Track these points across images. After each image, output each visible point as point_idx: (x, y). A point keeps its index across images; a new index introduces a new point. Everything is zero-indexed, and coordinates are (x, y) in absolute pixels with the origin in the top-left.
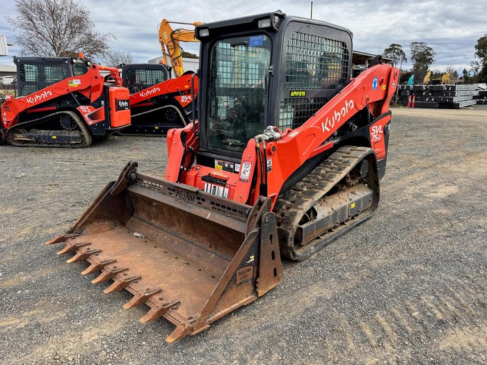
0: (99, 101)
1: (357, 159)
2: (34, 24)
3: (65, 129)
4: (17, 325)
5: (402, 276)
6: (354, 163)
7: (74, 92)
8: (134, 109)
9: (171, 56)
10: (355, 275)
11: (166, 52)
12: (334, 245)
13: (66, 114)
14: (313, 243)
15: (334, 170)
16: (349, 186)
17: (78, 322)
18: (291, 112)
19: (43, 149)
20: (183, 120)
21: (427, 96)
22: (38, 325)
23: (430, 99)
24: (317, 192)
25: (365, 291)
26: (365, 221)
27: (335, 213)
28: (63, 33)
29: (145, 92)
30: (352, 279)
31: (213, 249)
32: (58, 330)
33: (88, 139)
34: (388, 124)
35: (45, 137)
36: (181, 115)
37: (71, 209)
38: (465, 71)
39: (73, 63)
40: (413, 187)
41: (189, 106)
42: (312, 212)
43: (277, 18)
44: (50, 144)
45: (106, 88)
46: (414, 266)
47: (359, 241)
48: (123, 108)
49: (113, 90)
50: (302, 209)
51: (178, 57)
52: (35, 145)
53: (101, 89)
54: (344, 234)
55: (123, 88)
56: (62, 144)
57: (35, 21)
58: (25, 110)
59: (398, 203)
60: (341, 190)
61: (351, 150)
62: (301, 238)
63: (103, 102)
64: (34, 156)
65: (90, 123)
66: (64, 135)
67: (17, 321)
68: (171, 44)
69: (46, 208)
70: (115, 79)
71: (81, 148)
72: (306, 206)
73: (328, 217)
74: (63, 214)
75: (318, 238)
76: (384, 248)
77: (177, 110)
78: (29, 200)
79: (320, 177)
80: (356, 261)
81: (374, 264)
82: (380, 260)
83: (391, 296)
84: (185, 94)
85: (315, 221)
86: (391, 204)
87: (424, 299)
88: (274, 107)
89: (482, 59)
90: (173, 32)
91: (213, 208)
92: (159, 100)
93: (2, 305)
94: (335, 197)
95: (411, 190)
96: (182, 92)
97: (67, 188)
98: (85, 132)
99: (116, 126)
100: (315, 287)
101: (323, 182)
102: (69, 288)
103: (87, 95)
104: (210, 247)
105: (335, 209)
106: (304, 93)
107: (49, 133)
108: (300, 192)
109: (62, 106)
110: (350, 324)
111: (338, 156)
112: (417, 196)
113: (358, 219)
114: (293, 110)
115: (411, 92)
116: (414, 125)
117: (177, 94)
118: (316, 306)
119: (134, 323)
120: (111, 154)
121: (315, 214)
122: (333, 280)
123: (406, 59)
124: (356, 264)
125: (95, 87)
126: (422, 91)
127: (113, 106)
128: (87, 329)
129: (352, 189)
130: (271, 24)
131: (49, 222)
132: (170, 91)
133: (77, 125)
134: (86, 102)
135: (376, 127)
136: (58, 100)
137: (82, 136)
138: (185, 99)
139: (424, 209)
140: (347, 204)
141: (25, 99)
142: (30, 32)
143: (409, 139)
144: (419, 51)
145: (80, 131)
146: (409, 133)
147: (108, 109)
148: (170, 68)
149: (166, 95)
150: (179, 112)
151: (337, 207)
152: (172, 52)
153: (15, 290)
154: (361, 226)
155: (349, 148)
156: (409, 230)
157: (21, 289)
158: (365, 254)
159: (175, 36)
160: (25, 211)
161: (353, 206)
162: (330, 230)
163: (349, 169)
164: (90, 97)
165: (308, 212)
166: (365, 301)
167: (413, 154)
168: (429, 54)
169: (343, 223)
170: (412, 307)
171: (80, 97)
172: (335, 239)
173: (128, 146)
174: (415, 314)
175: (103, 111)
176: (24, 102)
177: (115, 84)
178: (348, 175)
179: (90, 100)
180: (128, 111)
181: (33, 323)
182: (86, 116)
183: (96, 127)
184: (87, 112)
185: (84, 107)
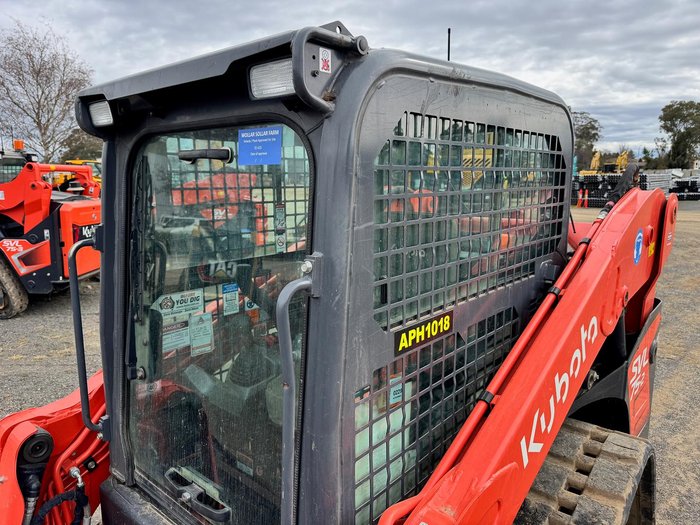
0: (38, 230)
21: (605, 189)
33: (17, 301)
38: (645, 151)
45: (55, 206)
49: (69, 210)
53: (45, 208)
63: (47, 233)
65: (23, 270)
70: (84, 185)
71: (2, 318)
89: (670, 134)
98: (11, 289)
103: (17, 218)
115: (582, 184)
125: (29, 204)
126: (598, 183)
127: (68, 238)
130: (298, 81)
134: (15, 232)
137: (6, 297)
144: (580, 123)
145: (3, 286)
147: (57, 245)
164: (23, 222)
168: (593, 128)
175: (47, 249)
177: (81, 195)
179: (22, 228)
182: (14, 259)
183: (34, 278)
184: (17, 252)
185: (10, 241)
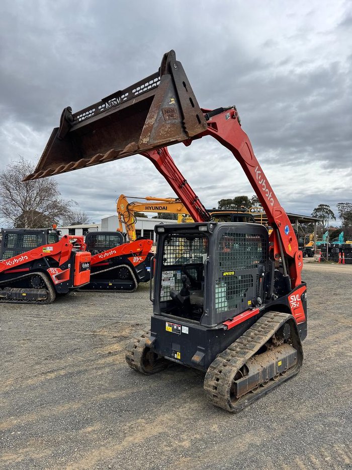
0: (65, 265)
1: (279, 324)
2: (10, 192)
3: (34, 288)
4: (15, 459)
5: (320, 427)
6: (277, 327)
7: (46, 257)
8: (93, 268)
9: (126, 223)
10: (281, 425)
11: (122, 219)
12: (264, 399)
13: (37, 275)
14: (247, 397)
15: (261, 333)
16: (275, 346)
17: (62, 458)
18: (224, 287)
19: (13, 305)
20: (134, 277)
22: (32, 460)
24: (247, 352)
25: (288, 439)
26: (291, 377)
27: (264, 371)
28: (33, 199)
29: (103, 254)
30: (278, 429)
32: (47, 464)
33: (52, 296)
34: (304, 293)
35: (16, 294)
36: (132, 273)
37: (44, 362)
39: (48, 233)
40: (336, 346)
41: (139, 265)
42: (244, 369)
43: (211, 225)
44: (19, 300)
45: (73, 254)
46: (330, 419)
47: (285, 396)
48: (85, 269)
49: (79, 255)
50: (235, 367)
51: (132, 224)
52: (7, 301)
53: (69, 254)
54: (273, 389)
55: (86, 253)
56: (30, 300)
57: (11, 191)
58: (4, 271)
59: (321, 361)
60: (269, 349)
61: (275, 316)
62: (236, 393)
63: (69, 265)
64: (6, 312)
65: (57, 282)
66: (32, 292)
67: (15, 456)
68: (127, 213)
69: (24, 361)
70: (80, 245)
71: (45, 304)
72: (239, 363)
73: (258, 373)
74: (37, 367)
75: (251, 392)
76: (307, 402)
77: (130, 269)
78: (8, 353)
79: (250, 339)
80: (282, 413)
81: (297, 417)
82: (302, 413)
83: (310, 444)
84: (137, 256)
85: (247, 377)
86: (315, 362)
87: (336, 447)
88: (211, 285)
90: (129, 205)
92: (114, 260)
93: (2, 443)
94: (264, 355)
95: (334, 349)
96: (134, 254)
97: (38, 343)
98: (51, 290)
99: (77, 285)
100: (248, 435)
101: (253, 343)
102: (51, 431)
103: (57, 259)
105: (264, 366)
106: (233, 273)
107: (20, 291)
108: (234, 352)
109: (35, 267)
110: (275, 466)
111: (264, 320)
112: (340, 355)
113: (285, 376)
114: (225, 285)
115: (341, 249)
116: (343, 283)
117: (131, 255)
118: (248, 451)
119: (105, 460)
120: (72, 310)
121: (248, 371)
122: (262, 429)
123: (335, 218)
124: (282, 416)
125: (63, 253)
126: (351, 249)
127: (77, 268)
128: (69, 464)
129: (279, 349)
130: (208, 229)
131: (27, 374)
132: (124, 253)
133: (45, 284)
134: (55, 265)
135: (294, 296)
136: (32, 263)
137: (48, 294)
138: (136, 260)
139: (345, 368)
140: (274, 362)
141: (5, 262)
142: (6, 199)
143: (338, 297)
144: (346, 210)
145: (47, 289)
146: (338, 291)
147: (73, 270)
148: (126, 235)
149: (121, 256)
150: (131, 271)
151: (266, 365)
152: (126, 220)
153: (10, 431)
154: (289, 382)
155: (273, 314)
156: (329, 386)
157: (14, 431)
158: (291, 408)
159: (130, 207)
160: (7, 364)
161: (280, 363)
162: (261, 386)
163: (273, 332)
164: (59, 261)
165: (241, 369)
166: (288, 448)
167: (340, 314)
169: (272, 379)
170: (326, 453)
171: (51, 261)
172: (266, 394)
173: (85, 302)
174: (327, 459)
175: (69, 273)
176: (3, 265)
177: (80, 249)
178: (274, 337)
179: (59, 263)
180: (88, 270)
181: (28, 458)
182: (54, 276)
183: (61, 285)
184: (55, 274)
185: (53, 269)
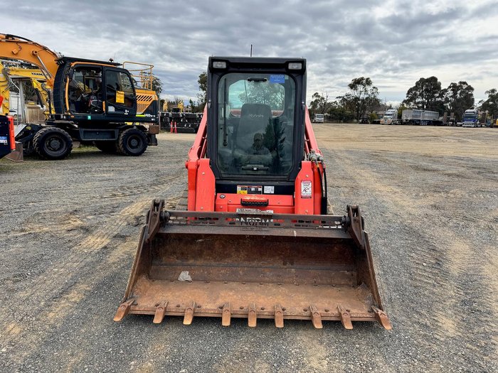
21: (184, 122)
23: (188, 125)
31: (288, 265)
38: (191, 102)
89: (205, 91)
91: (296, 225)
104: (284, 264)
115: (171, 118)
126: (180, 119)
168: (157, 84)
